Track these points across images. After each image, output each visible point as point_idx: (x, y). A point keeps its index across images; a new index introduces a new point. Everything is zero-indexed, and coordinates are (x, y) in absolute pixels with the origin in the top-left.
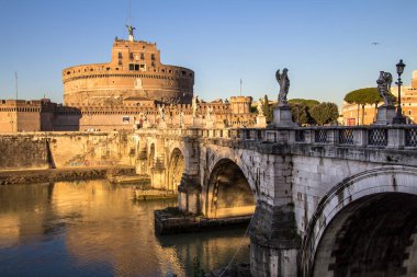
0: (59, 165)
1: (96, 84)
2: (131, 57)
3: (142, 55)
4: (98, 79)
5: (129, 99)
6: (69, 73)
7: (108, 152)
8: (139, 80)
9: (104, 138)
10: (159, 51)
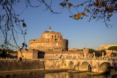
0: (46, 68)
2: (55, 37)
4: (45, 43)
5: (55, 49)
6: (34, 41)
7: (59, 65)
8: (57, 44)
9: (58, 60)
10: (62, 35)
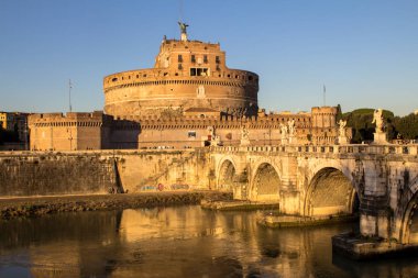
1: (151, 93)
2: (193, 60)
3: (205, 57)
4: (153, 87)
5: (190, 110)
6: (114, 80)
7: (184, 174)
8: (201, 88)
9: (178, 157)
10: (224, 53)
